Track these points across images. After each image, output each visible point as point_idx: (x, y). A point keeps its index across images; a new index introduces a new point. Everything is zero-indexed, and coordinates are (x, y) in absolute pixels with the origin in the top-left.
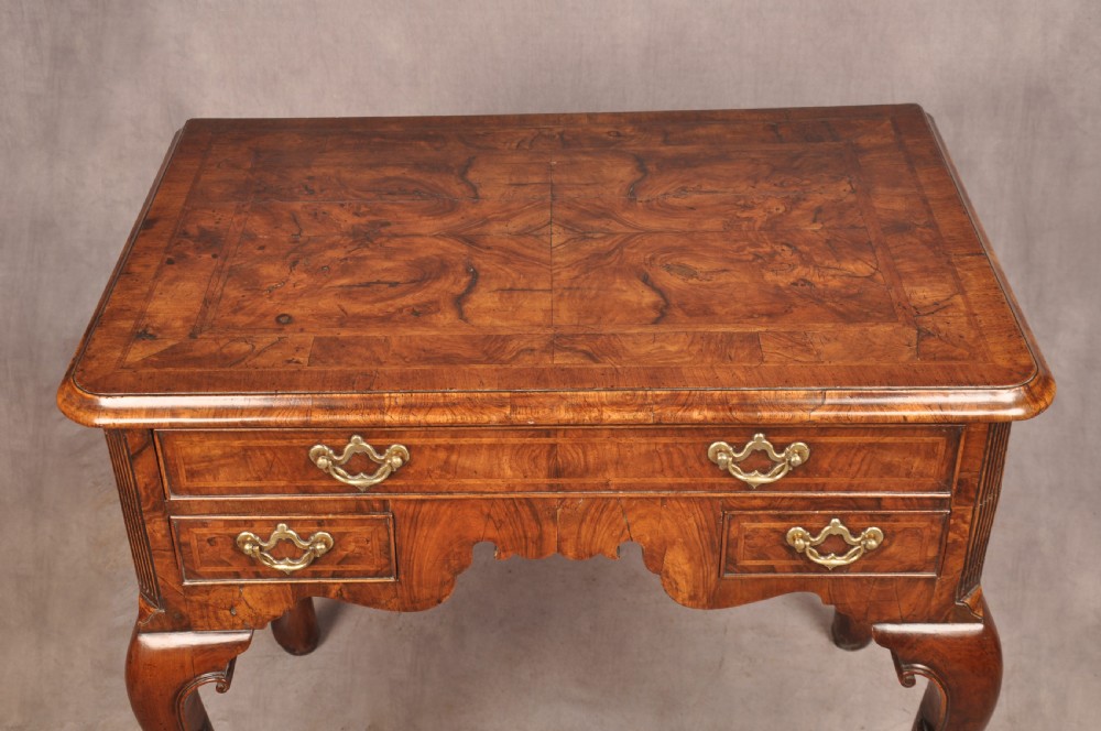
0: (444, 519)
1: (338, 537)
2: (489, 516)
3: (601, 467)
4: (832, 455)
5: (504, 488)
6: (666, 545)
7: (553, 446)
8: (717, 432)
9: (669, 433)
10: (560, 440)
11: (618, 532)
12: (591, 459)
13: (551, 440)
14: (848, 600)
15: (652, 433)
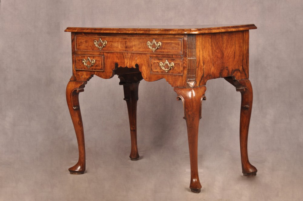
0: (111, 57)
1: (96, 60)
2: (117, 57)
3: (132, 47)
4: (164, 45)
5: (119, 51)
6: (142, 65)
7: (126, 41)
8: (148, 39)
9: (142, 39)
10: (127, 40)
11: (135, 62)
12: (131, 44)
13: (125, 40)
14: (170, 81)
15: (139, 39)
